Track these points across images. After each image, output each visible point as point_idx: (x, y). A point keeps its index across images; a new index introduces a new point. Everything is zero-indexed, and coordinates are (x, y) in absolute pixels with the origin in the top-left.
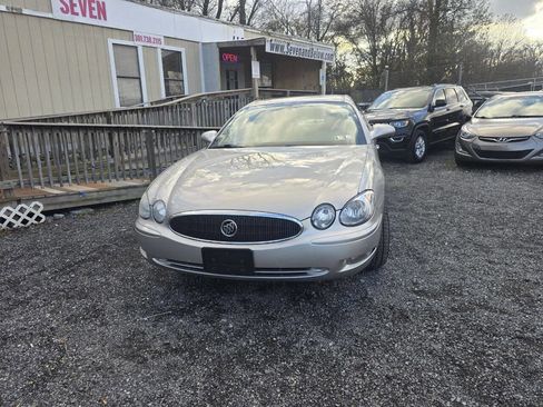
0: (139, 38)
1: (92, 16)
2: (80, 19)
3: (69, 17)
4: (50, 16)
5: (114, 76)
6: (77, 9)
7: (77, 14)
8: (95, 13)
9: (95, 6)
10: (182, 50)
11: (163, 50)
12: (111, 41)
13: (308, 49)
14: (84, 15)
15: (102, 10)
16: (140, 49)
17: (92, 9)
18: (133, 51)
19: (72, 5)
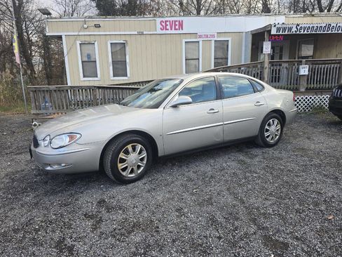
0: (200, 36)
1: (175, 29)
2: (173, 32)
3: (164, 32)
4: (155, 33)
6: (168, 27)
7: (168, 29)
8: (177, 27)
9: (177, 23)
10: (229, 39)
11: (215, 41)
12: (184, 41)
13: (324, 25)
14: (171, 29)
15: (181, 25)
16: (201, 43)
17: (175, 25)
18: (197, 44)
19: (166, 25)
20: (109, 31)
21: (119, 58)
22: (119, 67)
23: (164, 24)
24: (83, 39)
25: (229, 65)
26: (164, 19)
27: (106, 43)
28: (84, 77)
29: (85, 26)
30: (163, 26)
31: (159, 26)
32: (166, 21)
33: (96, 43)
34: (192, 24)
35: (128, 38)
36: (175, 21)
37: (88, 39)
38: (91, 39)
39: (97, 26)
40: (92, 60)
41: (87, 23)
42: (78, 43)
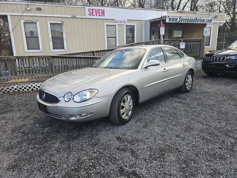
0: (117, 22)
1: (99, 16)
2: (95, 17)
3: (91, 17)
4: (85, 17)
5: (106, 38)
6: (94, 14)
7: (94, 15)
8: (100, 14)
9: (100, 11)
10: (135, 25)
11: (126, 25)
12: (106, 24)
13: (194, 18)
14: (96, 15)
15: (103, 13)
16: (117, 26)
17: (99, 13)
18: (114, 27)
19: (93, 12)
20: (49, 14)
21: (57, 35)
22: (58, 42)
23: (91, 11)
24: (26, 19)
25: (135, 42)
26: (91, 8)
27: (47, 23)
28: (28, 49)
29: (28, 9)
30: (90, 12)
31: (87, 13)
32: (93, 9)
33: (38, 23)
34: (111, 12)
35: (64, 20)
36: (99, 10)
37: (30, 19)
38: (34, 20)
39: (39, 9)
40: (35, 35)
41: (29, 6)
42: (22, 22)
